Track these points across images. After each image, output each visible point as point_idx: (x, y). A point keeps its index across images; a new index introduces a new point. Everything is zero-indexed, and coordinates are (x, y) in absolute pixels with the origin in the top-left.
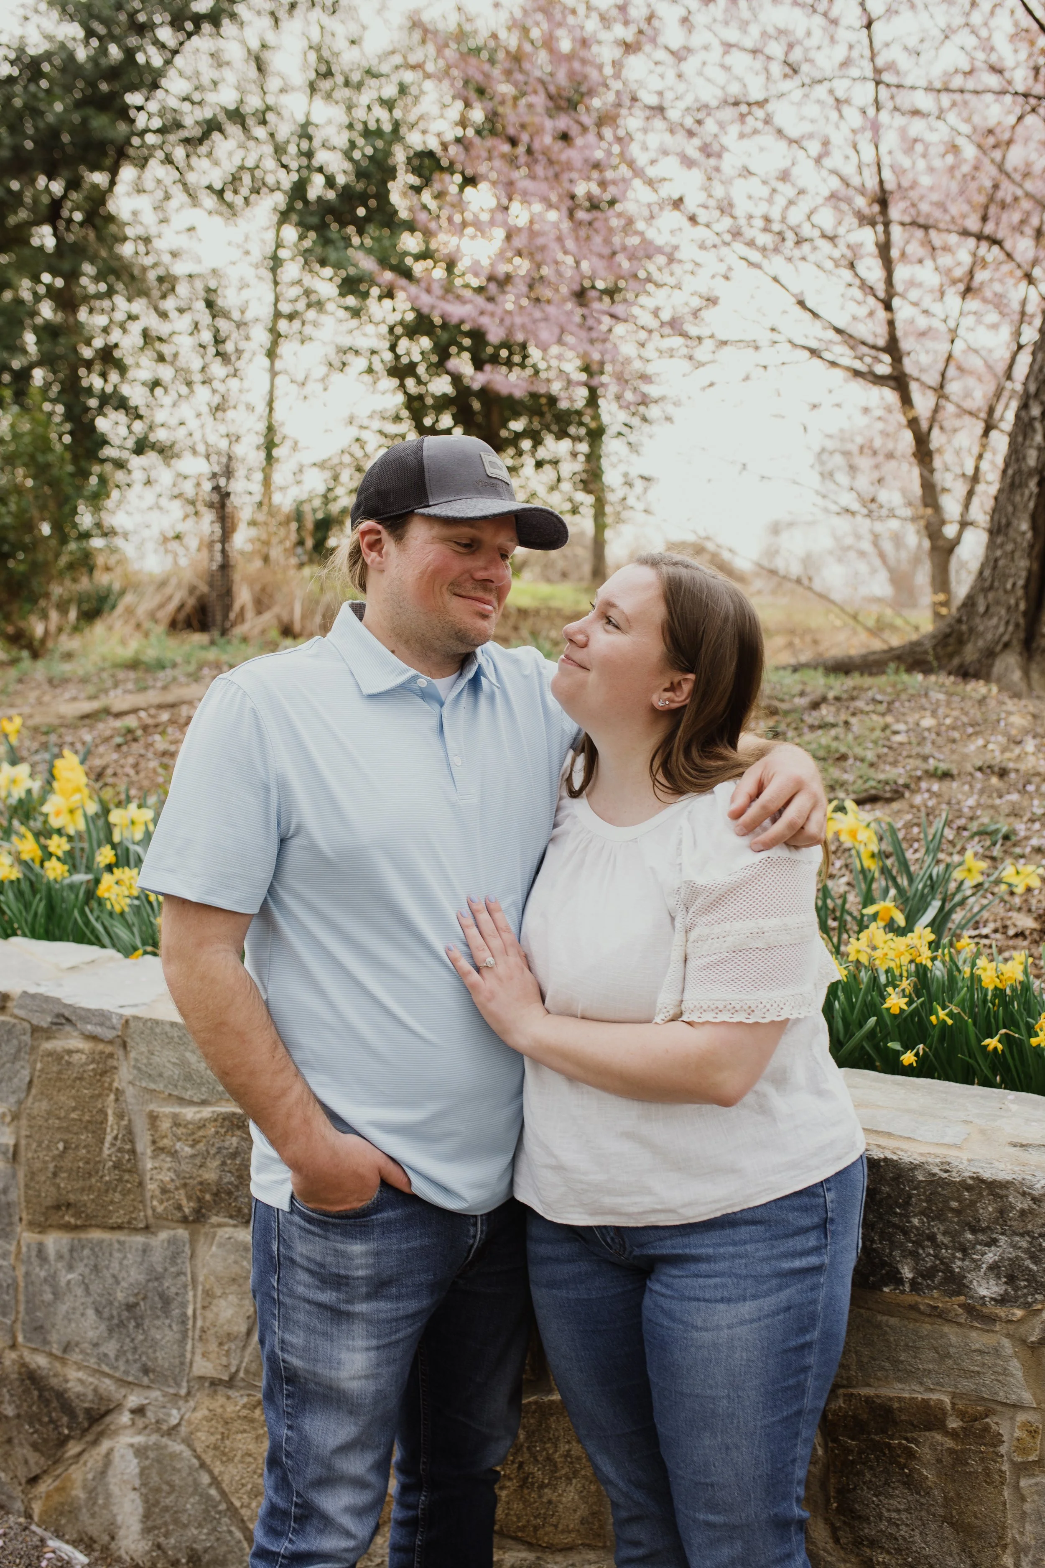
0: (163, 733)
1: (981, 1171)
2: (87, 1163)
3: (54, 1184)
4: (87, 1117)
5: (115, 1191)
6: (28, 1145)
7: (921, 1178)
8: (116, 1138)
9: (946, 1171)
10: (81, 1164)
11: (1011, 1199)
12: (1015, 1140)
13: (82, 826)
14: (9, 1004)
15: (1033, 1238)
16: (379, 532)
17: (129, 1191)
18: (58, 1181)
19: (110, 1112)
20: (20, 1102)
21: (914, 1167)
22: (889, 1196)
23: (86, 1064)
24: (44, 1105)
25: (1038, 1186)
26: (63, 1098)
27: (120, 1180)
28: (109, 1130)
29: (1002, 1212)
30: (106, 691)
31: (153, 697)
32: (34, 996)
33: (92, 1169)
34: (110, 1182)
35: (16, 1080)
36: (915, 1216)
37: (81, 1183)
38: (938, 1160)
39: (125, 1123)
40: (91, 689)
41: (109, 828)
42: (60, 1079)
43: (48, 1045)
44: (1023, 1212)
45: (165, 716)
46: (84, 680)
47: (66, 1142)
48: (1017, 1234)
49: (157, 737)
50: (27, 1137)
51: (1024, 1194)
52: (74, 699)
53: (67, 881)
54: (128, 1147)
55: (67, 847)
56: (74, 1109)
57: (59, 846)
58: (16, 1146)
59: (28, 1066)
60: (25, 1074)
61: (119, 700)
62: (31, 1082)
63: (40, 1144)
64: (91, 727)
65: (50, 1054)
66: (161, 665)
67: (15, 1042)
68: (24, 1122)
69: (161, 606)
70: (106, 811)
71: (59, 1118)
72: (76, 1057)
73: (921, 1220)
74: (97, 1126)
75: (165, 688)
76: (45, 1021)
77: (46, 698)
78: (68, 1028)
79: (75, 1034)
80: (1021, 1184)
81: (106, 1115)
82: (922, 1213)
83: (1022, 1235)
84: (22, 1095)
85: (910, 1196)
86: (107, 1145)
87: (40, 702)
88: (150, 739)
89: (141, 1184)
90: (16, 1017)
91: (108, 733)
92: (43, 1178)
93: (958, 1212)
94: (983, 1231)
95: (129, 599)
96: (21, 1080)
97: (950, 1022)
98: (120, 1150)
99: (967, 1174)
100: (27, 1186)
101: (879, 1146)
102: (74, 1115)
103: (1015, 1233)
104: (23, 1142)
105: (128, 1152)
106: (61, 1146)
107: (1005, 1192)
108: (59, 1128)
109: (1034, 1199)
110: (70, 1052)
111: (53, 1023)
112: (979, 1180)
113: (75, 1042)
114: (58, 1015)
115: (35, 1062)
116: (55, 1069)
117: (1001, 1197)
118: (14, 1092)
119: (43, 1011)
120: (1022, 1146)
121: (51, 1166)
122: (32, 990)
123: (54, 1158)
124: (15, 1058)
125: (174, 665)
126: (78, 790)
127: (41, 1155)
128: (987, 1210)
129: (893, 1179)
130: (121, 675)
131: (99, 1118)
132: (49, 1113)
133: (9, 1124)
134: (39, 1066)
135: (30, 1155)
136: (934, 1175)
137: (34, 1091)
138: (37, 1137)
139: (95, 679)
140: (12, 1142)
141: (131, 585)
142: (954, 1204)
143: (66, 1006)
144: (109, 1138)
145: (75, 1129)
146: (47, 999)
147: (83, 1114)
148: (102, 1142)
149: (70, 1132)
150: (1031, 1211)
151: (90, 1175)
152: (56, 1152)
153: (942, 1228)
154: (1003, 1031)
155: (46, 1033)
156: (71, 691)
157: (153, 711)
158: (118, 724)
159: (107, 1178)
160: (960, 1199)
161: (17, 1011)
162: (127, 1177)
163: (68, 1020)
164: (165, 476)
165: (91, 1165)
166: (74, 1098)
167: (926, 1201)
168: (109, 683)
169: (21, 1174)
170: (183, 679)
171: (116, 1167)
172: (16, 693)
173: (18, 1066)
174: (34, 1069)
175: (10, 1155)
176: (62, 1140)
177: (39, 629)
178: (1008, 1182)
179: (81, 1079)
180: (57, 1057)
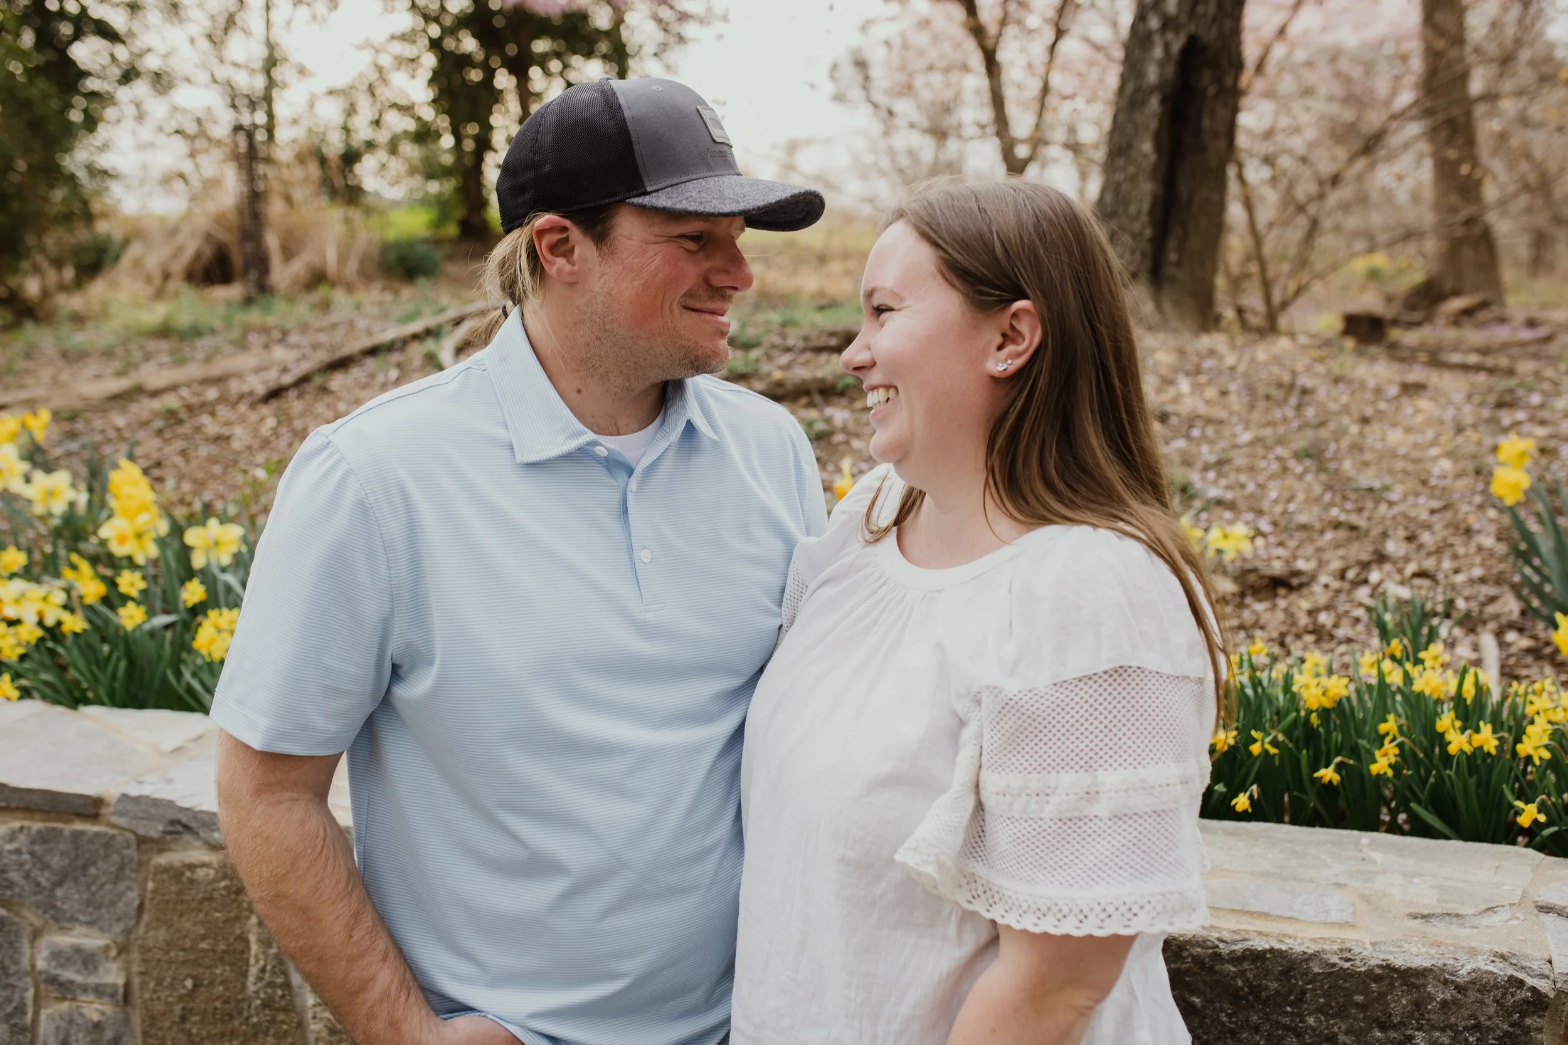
0: (212, 414)
1: (1391, 958)
2: (226, 1002)
3: (183, 1030)
4: (222, 947)
5: (266, 1034)
6: (143, 985)
7: (1317, 970)
8: (263, 970)
9: (1348, 960)
10: (218, 1004)
11: (1430, 988)
12: (1415, 911)
13: (153, 551)
14: (104, 811)
15: (1457, 1032)
16: (564, 229)
17: (286, 1034)
18: (188, 1025)
19: (252, 938)
20: (127, 932)
21: (1309, 958)
22: (1278, 992)
23: (216, 880)
24: (162, 934)
25: (1463, 972)
26: (187, 925)
27: (273, 1021)
28: (252, 961)
29: (1417, 1005)
30: (136, 366)
31: (194, 371)
32: (137, 800)
33: (235, 1006)
34: (259, 1024)
35: (120, 904)
36: (1310, 1014)
37: (219, 1028)
38: (1335, 947)
39: (273, 951)
40: (116, 365)
41: (186, 551)
42: (182, 902)
43: (162, 860)
44: (1444, 1003)
45: (212, 394)
46: (108, 354)
47: (195, 978)
48: (1437, 1029)
49: (205, 419)
50: (142, 973)
51: (1446, 982)
52: (98, 377)
53: (147, 627)
54: (280, 980)
55: (142, 585)
56: (204, 937)
57: (132, 585)
58: (127, 985)
59: (135, 886)
60: (133, 896)
61: (153, 375)
62: (141, 907)
63: (159, 982)
64: (124, 410)
65: (165, 870)
66: (196, 332)
67: (115, 858)
68: (135, 955)
69: (175, 256)
70: (177, 530)
71: (184, 950)
72: (201, 873)
73: (1318, 1020)
74: (237, 957)
75: (208, 360)
76: (155, 830)
77: (64, 377)
78: (187, 837)
79: (197, 844)
80: (1442, 970)
81: (247, 942)
82: (1320, 1010)
83: (1443, 1030)
84: (131, 923)
85: (1304, 992)
86: (251, 979)
87: (55, 382)
88: (195, 422)
89: (301, 1025)
90: (114, 826)
91: (145, 416)
92: (167, 1024)
93: (1363, 1007)
94: (1395, 1027)
95: (135, 250)
96: (128, 904)
97: (1273, 751)
98: (270, 985)
99: (1373, 962)
100: (145, 1033)
101: (1260, 933)
102: (203, 945)
103: (1434, 1028)
104: (136, 980)
105: (281, 986)
106: (189, 983)
107: (1421, 981)
108: (184, 962)
109: (1459, 988)
110: (192, 867)
111: (165, 832)
112: (1389, 968)
113: (197, 854)
114: (173, 822)
115: (145, 881)
116: (174, 888)
117: (1418, 987)
118: (118, 920)
119: (151, 818)
120: (1423, 917)
121: (178, 1009)
122: (134, 791)
123: (181, 999)
124: (117, 877)
125: (213, 332)
126: (143, 508)
127: (163, 995)
128: (1400, 1002)
129: (1283, 973)
130: (151, 345)
131: (239, 946)
132: (170, 943)
133: (115, 959)
134: (150, 885)
135: (147, 996)
136: (1334, 965)
137: (146, 917)
138: (155, 973)
139: (119, 351)
140: (120, 981)
141: (135, 233)
142: (1359, 998)
143: (183, 810)
144: (253, 971)
145: (207, 961)
146: (156, 802)
147: (217, 942)
148: (245, 975)
149: (200, 965)
150: (1455, 1002)
151: (232, 1017)
152: (183, 991)
153: (1344, 1027)
154: (1338, 759)
155: (160, 845)
156: (92, 367)
157: (197, 388)
158: (156, 404)
159: (255, 1020)
160: (1365, 992)
161: (114, 819)
162: (281, 1016)
163: (186, 827)
164: (157, 108)
165: (233, 1004)
166: (202, 923)
167: (1324, 996)
168: (137, 355)
169: (136, 1019)
170: (227, 349)
171: (267, 1004)
172: (28, 372)
173: (121, 887)
174: (145, 890)
175: (120, 997)
176: (189, 976)
177: (32, 287)
178: (1426, 970)
179: (210, 899)
180: (176, 873)
